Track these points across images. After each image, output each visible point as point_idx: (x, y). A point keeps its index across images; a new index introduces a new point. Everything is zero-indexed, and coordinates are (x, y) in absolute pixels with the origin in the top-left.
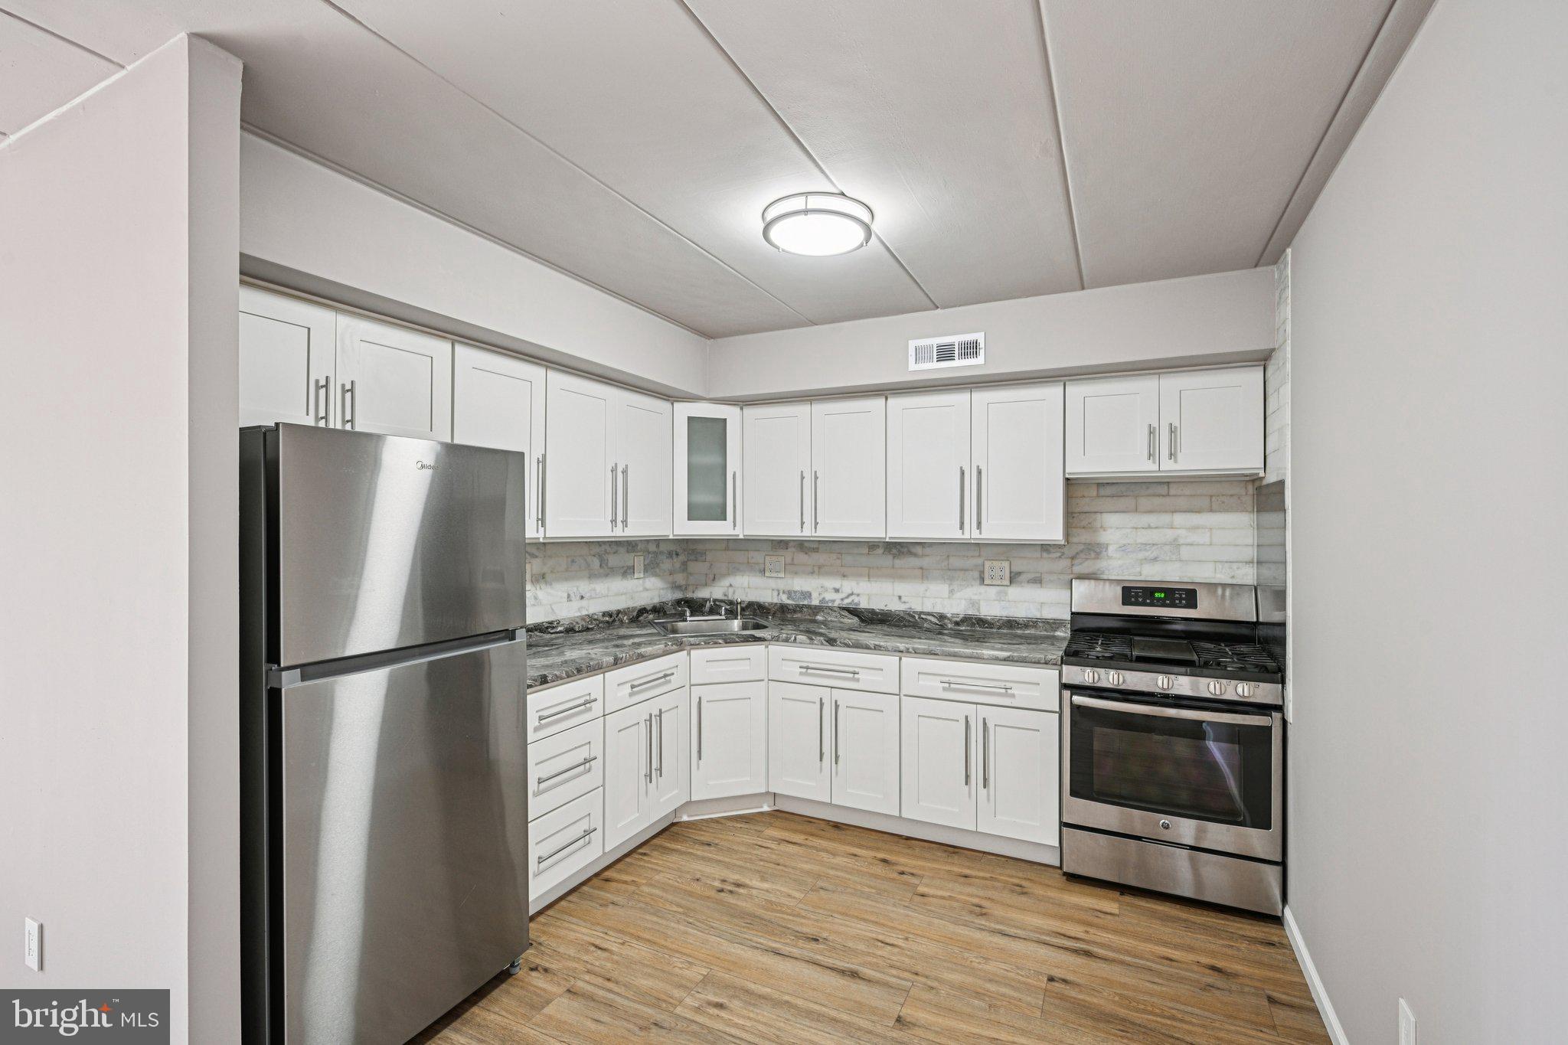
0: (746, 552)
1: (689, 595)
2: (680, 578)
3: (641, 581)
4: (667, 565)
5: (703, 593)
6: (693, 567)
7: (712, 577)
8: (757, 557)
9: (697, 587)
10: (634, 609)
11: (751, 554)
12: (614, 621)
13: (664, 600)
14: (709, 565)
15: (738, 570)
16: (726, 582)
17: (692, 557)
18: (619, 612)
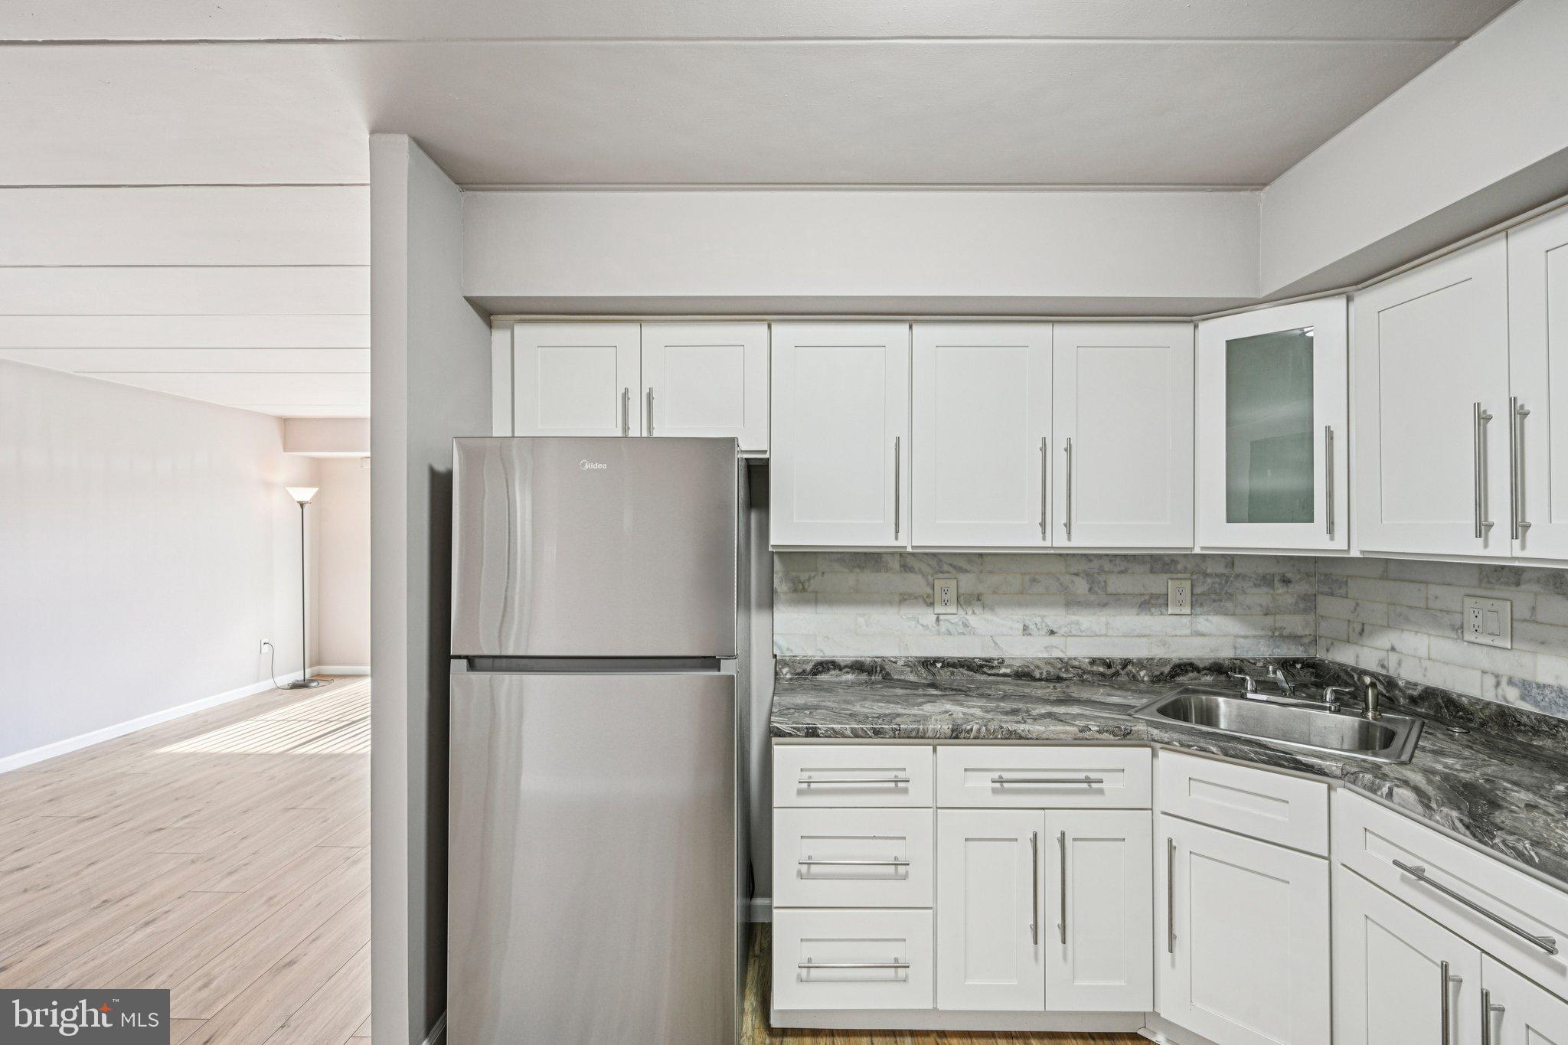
0: (1422, 586)
1: (1320, 655)
2: (1295, 623)
3: (1185, 620)
4: (1258, 597)
5: (1344, 656)
6: (1326, 605)
7: (1358, 628)
8: (1448, 597)
9: (1333, 642)
10: (1163, 662)
11: (1434, 590)
12: (1117, 674)
13: (1245, 656)
14: (1352, 604)
15: (1407, 620)
16: (1385, 640)
17: (1326, 589)
18: (1126, 663)
